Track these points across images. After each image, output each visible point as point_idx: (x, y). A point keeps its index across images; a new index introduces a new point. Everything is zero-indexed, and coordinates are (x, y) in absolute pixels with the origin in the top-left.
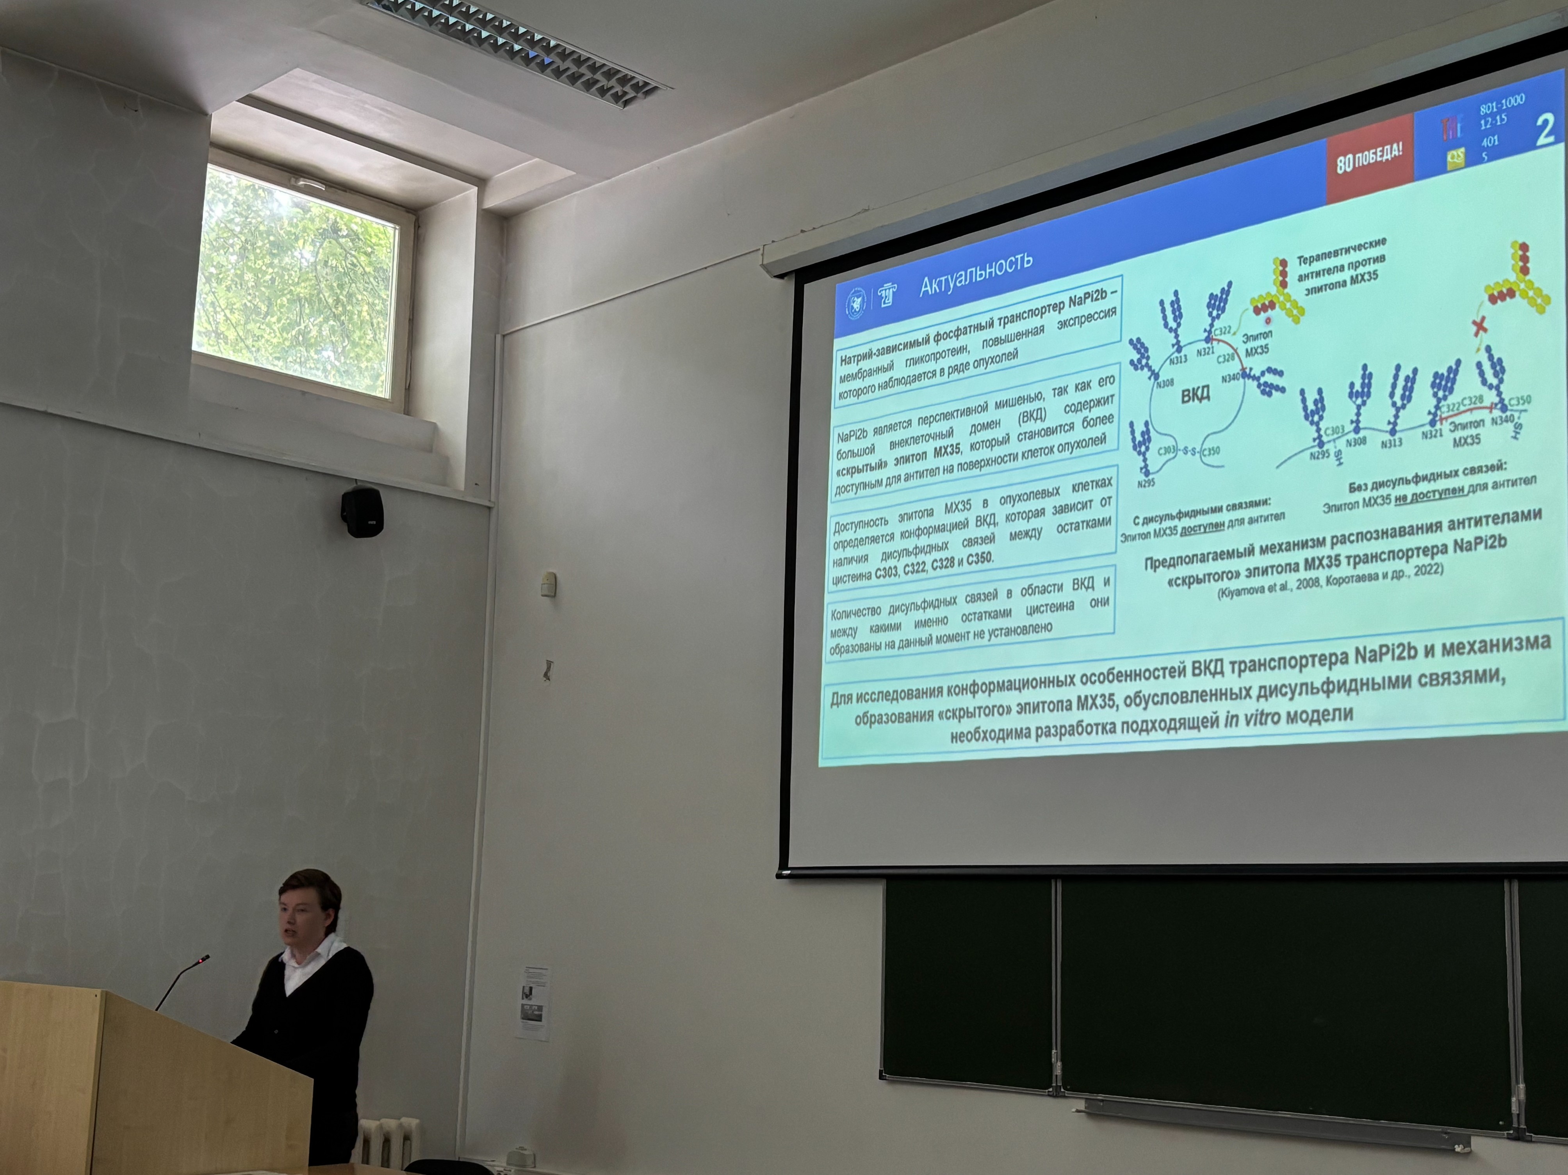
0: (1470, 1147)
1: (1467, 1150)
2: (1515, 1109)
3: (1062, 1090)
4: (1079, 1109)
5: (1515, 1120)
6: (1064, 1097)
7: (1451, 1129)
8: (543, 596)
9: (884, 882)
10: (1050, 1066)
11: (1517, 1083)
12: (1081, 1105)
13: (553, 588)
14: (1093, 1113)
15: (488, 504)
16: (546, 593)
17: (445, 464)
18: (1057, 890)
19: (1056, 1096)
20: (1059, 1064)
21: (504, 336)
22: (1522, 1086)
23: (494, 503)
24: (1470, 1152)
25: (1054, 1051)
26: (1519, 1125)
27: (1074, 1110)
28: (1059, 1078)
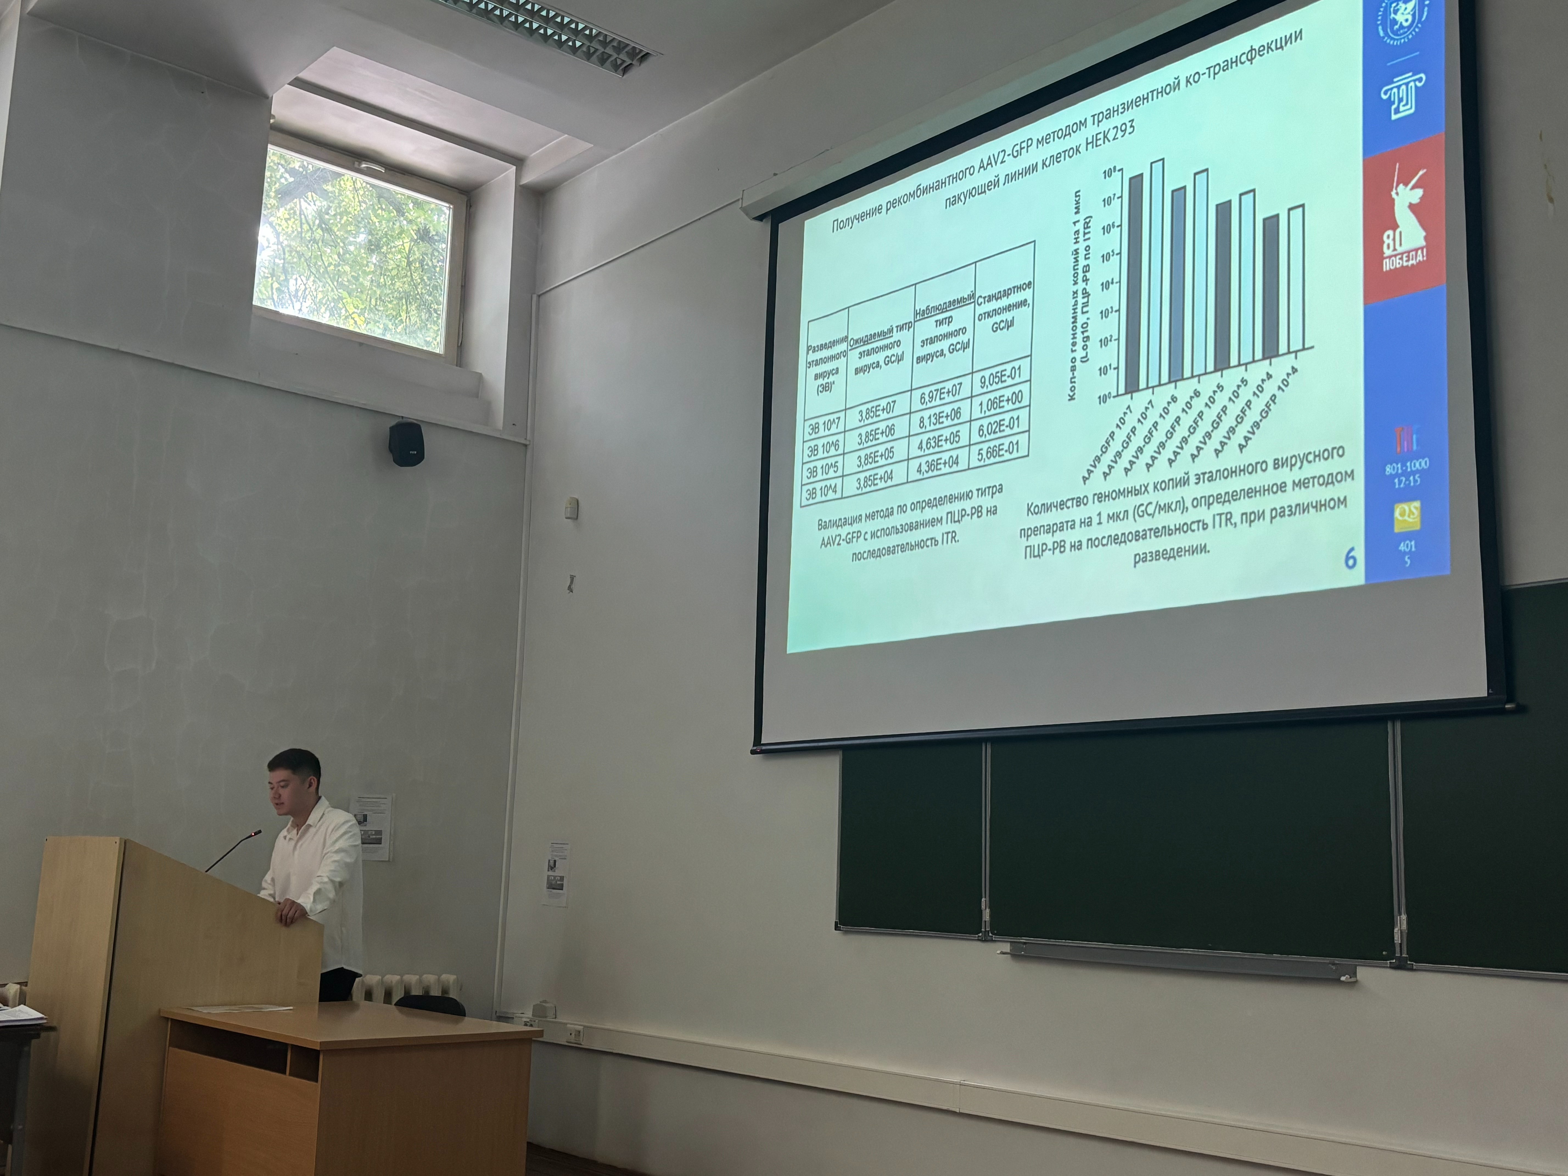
0: (1356, 977)
1: (1353, 980)
2: (1397, 939)
3: (990, 935)
4: (1004, 951)
5: (1398, 949)
6: (992, 941)
7: (1337, 961)
8: (567, 518)
9: (841, 752)
10: (980, 912)
11: (1400, 914)
12: (1007, 947)
13: (575, 512)
14: (1016, 955)
15: (523, 442)
16: (568, 516)
17: (487, 408)
18: (987, 752)
19: (986, 941)
20: (988, 910)
21: (539, 296)
22: (1404, 917)
23: (530, 441)
24: (1356, 982)
25: (983, 899)
26: (1401, 954)
27: (999, 952)
28: (988, 924)
